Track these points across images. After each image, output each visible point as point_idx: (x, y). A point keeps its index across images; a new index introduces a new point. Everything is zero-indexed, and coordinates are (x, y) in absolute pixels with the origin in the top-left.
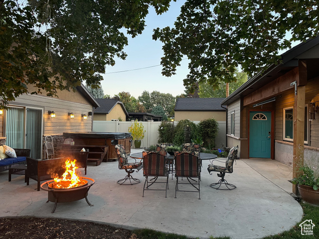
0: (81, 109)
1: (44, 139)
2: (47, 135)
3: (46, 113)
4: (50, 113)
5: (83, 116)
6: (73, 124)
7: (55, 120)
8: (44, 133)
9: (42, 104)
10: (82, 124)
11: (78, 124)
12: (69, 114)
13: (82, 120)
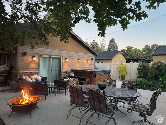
0: (86, 57)
1: (62, 72)
2: (63, 70)
3: (64, 59)
4: (66, 59)
5: (87, 60)
6: (81, 65)
7: (69, 63)
8: (62, 69)
9: (61, 55)
10: (87, 65)
11: (84, 65)
12: (78, 60)
13: (87, 63)
